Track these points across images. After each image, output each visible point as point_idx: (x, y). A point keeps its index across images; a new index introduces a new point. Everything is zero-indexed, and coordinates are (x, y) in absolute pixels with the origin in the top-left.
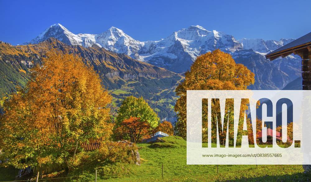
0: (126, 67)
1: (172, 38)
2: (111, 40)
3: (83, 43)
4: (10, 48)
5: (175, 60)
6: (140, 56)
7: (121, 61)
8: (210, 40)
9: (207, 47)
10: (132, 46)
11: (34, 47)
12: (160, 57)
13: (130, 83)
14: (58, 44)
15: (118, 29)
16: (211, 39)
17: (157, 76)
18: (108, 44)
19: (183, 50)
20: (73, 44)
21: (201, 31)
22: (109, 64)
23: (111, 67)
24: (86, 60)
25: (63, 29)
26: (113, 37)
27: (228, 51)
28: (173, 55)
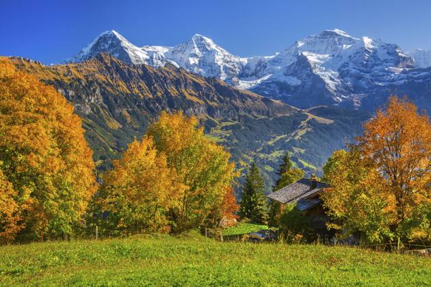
0: (219, 98)
1: (293, 51)
2: (195, 55)
3: (150, 60)
4: (43, 69)
5: (298, 87)
6: (240, 82)
7: (211, 89)
8: (357, 53)
9: (351, 64)
10: (228, 65)
11: (76, 67)
12: (273, 83)
13: (224, 124)
14: (112, 62)
15: (204, 38)
16: (359, 52)
17: (268, 113)
18: (189, 61)
19: (311, 71)
20: (135, 63)
21: (341, 38)
22: (191, 95)
23: (195, 99)
24: (155, 88)
25: (120, 39)
26: (197, 51)
27: (389, 72)
28: (295, 79)
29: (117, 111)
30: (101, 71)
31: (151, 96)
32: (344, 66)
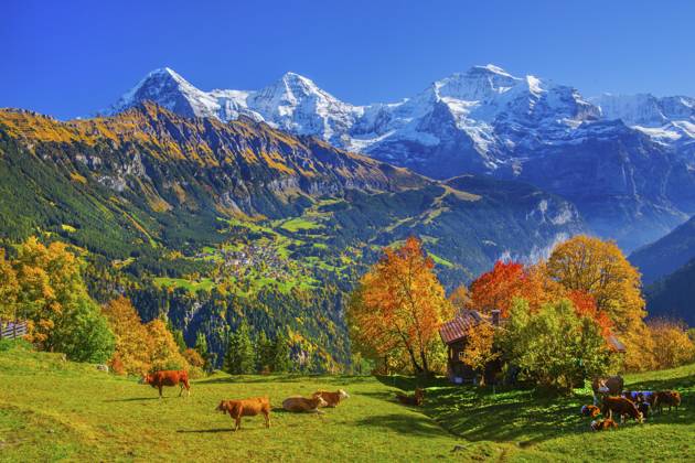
0: (316, 165)
1: (429, 96)
2: (287, 103)
3: (222, 111)
4: (54, 126)
5: (436, 147)
6: (353, 141)
7: (304, 152)
8: (518, 99)
9: (511, 114)
10: (334, 118)
11: (106, 123)
12: (400, 142)
13: (323, 203)
14: (159, 115)
15: (301, 77)
16: (521, 98)
17: (389, 186)
18: (278, 112)
19: (455, 126)
20: (199, 115)
21: (497, 78)
22: (276, 161)
23: (281, 167)
24: (223, 151)
25: (177, 80)
26: (290, 96)
27: (563, 126)
28: (431, 136)
29: (165, 186)
30: (142, 128)
31: (216, 164)
32: (500, 117)
